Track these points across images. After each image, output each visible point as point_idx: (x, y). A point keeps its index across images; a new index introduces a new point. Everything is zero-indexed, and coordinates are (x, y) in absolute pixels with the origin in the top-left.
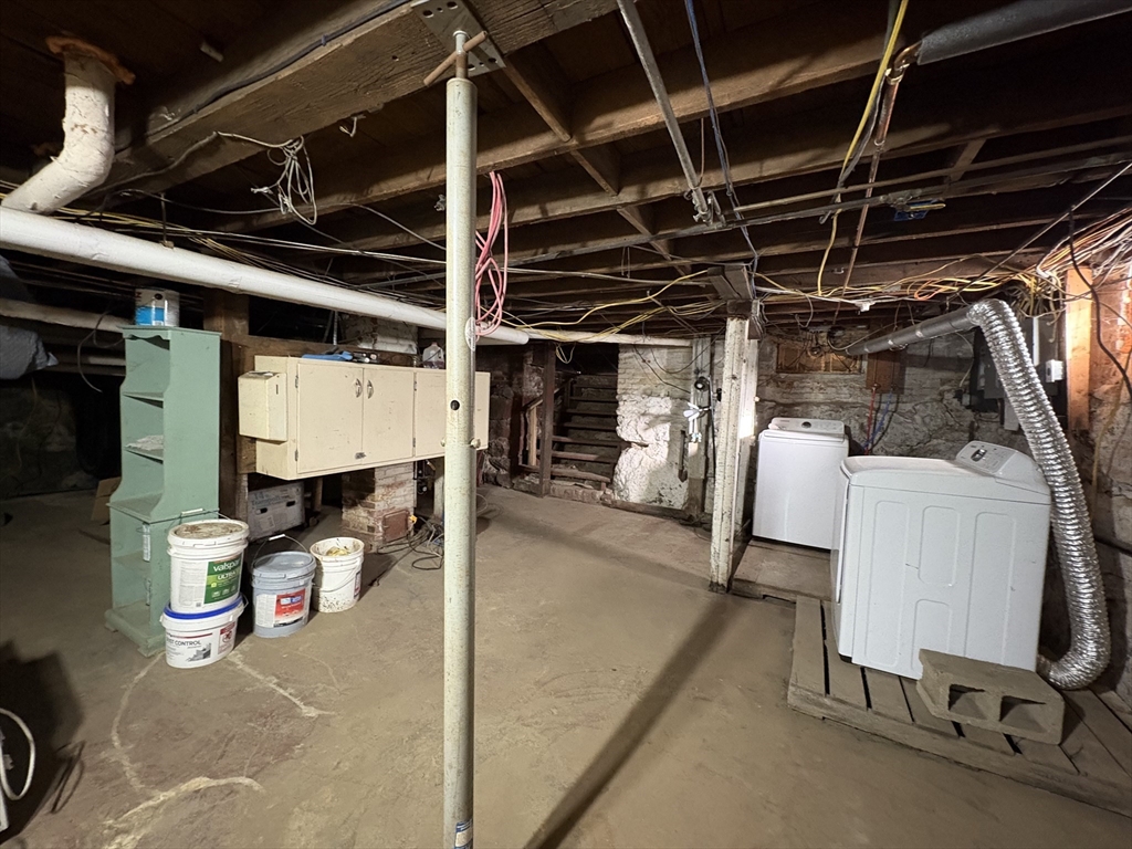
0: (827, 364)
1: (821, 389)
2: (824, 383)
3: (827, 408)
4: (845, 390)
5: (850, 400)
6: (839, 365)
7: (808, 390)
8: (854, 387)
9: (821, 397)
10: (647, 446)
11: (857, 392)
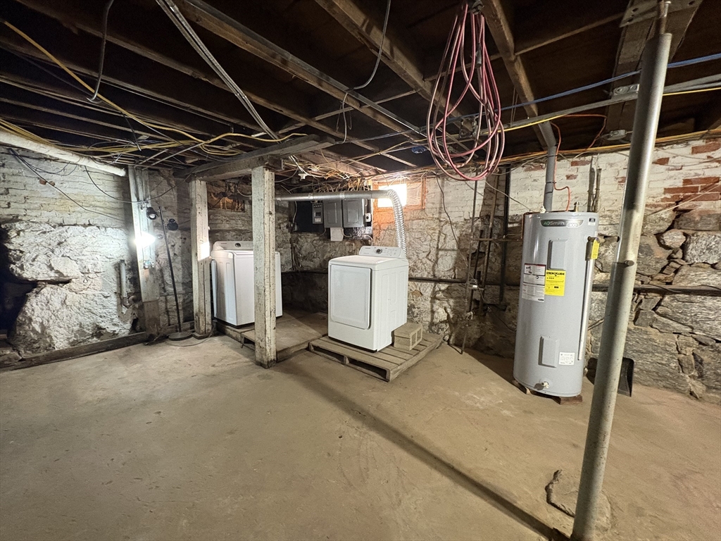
0: (224, 204)
1: (227, 221)
2: (228, 217)
3: (234, 233)
4: (240, 222)
5: (243, 228)
6: (230, 205)
7: (220, 221)
8: (244, 220)
9: (227, 226)
10: (68, 281)
11: (246, 223)
